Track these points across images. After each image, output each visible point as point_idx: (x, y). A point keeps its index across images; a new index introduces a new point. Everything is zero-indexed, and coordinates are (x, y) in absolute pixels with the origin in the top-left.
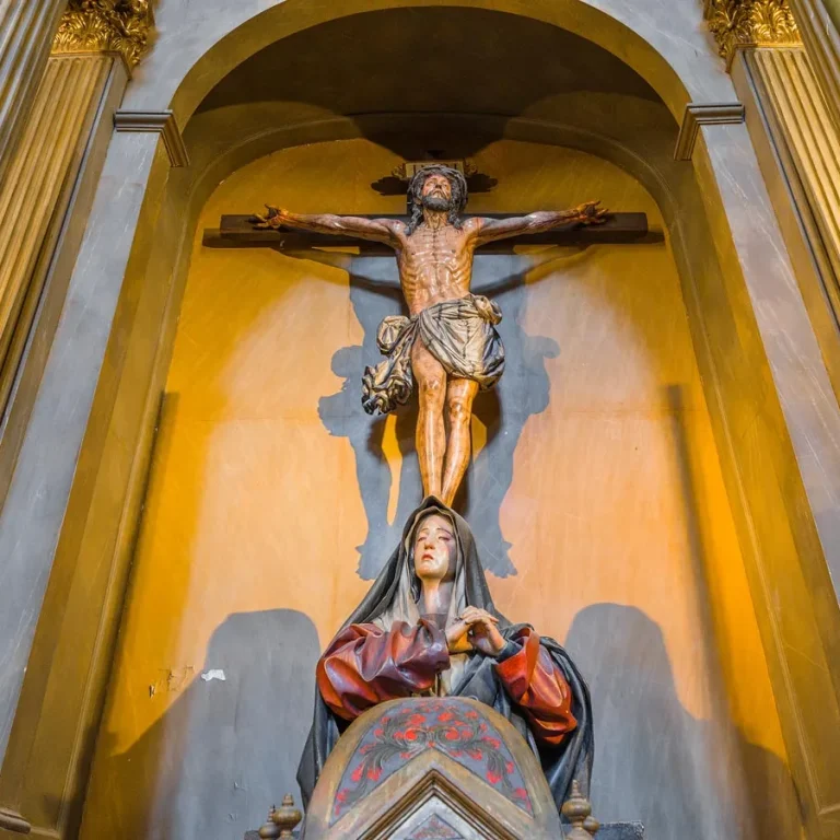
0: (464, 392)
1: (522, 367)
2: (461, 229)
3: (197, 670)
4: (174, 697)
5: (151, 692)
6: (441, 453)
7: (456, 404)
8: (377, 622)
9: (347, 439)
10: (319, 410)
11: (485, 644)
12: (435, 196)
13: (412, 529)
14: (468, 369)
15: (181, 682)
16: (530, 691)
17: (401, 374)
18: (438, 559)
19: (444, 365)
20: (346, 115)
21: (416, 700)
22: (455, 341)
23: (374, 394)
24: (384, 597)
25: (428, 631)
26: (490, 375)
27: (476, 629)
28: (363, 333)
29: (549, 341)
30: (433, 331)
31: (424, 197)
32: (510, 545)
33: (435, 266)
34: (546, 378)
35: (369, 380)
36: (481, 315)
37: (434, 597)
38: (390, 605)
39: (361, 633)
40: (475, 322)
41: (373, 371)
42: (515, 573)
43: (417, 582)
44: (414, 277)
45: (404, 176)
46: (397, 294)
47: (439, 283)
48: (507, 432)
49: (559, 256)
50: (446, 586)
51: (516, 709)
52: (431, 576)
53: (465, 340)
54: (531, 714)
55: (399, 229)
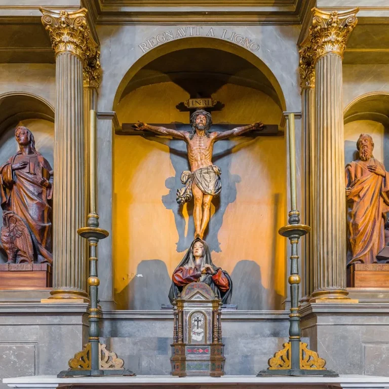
0: (208, 199)
1: (228, 186)
2: (209, 137)
3: (135, 274)
4: (130, 280)
5: (124, 279)
6: (201, 219)
7: (206, 203)
8: (185, 266)
9: (171, 210)
10: (162, 200)
11: (209, 272)
12: (200, 125)
13: (193, 245)
14: (209, 192)
15: (131, 277)
16: (219, 282)
17: (189, 193)
18: (200, 252)
19: (202, 191)
20: (165, 73)
21: (194, 283)
22: (206, 182)
23: (180, 199)
24: (186, 260)
25: (197, 269)
26: (216, 193)
27: (208, 269)
28: (175, 172)
29: (238, 176)
30: (199, 179)
31: (196, 124)
32: (220, 244)
33: (200, 153)
34: (236, 190)
35: (178, 194)
36: (215, 172)
37: (198, 261)
38: (188, 262)
39: (182, 269)
40: (212, 174)
41: (180, 191)
42: (221, 251)
43: (194, 257)
44: (193, 157)
45: (189, 106)
47: (201, 160)
48: (222, 209)
49: (245, 142)
50: (201, 258)
51: (216, 285)
52: (197, 256)
53: (209, 182)
54: (219, 286)
55: (188, 136)
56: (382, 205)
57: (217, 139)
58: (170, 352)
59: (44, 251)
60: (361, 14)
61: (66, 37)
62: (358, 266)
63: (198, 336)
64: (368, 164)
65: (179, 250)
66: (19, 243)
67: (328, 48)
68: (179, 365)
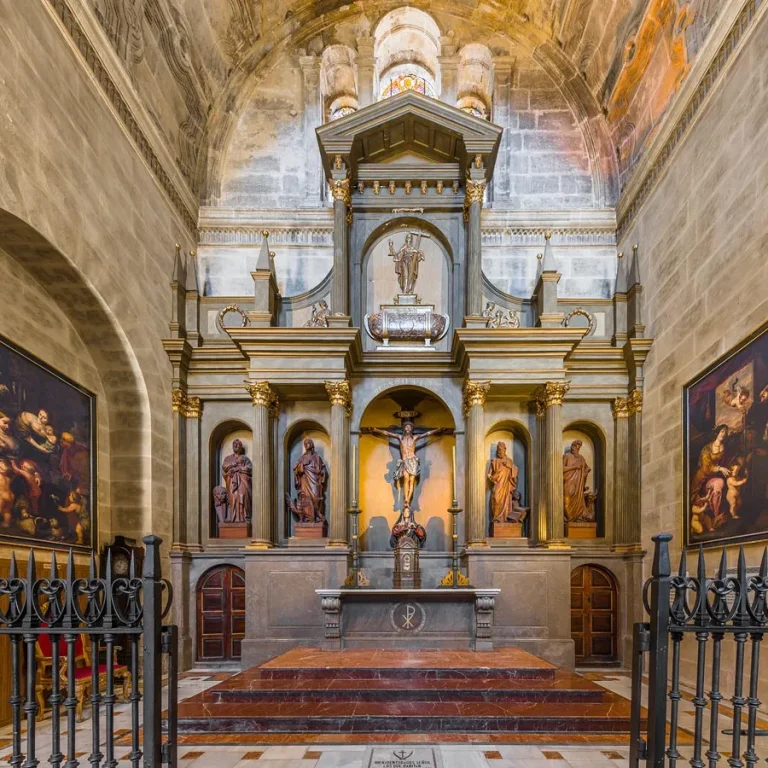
0: (412, 478)
1: (425, 469)
2: (413, 438)
3: (368, 526)
6: (408, 490)
7: (411, 481)
8: (399, 524)
10: (385, 477)
11: (413, 527)
13: (404, 510)
14: (413, 474)
15: (364, 530)
16: (418, 533)
17: (401, 474)
18: (407, 515)
19: (409, 473)
22: (411, 467)
23: (396, 477)
24: (399, 520)
25: (406, 526)
26: (417, 474)
27: (412, 525)
28: (392, 459)
29: (430, 461)
30: (407, 465)
31: (405, 430)
32: (419, 505)
33: (408, 448)
34: (429, 470)
35: (395, 474)
36: (416, 460)
37: (407, 520)
38: (401, 521)
39: (397, 526)
40: (415, 462)
43: (404, 518)
44: (403, 450)
45: (401, 416)
46: (399, 447)
47: (408, 452)
48: (421, 483)
49: (435, 439)
51: (416, 535)
52: (406, 518)
53: (413, 467)
54: (418, 536)
55: (400, 437)
56: (510, 486)
57: (418, 439)
58: (392, 577)
59: (320, 515)
60: (493, 382)
61: (337, 396)
62: (496, 524)
63: (407, 567)
64: (503, 460)
65: (395, 510)
66: (307, 510)
67: (475, 401)
68: (397, 583)
